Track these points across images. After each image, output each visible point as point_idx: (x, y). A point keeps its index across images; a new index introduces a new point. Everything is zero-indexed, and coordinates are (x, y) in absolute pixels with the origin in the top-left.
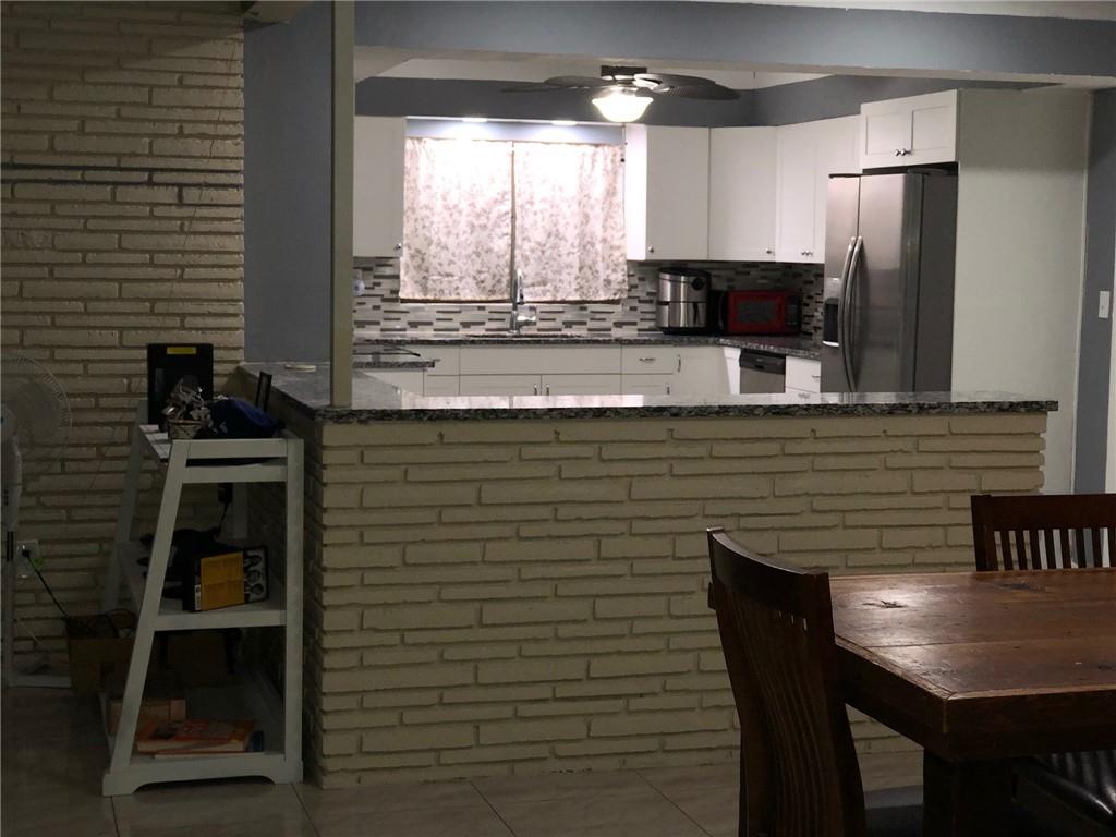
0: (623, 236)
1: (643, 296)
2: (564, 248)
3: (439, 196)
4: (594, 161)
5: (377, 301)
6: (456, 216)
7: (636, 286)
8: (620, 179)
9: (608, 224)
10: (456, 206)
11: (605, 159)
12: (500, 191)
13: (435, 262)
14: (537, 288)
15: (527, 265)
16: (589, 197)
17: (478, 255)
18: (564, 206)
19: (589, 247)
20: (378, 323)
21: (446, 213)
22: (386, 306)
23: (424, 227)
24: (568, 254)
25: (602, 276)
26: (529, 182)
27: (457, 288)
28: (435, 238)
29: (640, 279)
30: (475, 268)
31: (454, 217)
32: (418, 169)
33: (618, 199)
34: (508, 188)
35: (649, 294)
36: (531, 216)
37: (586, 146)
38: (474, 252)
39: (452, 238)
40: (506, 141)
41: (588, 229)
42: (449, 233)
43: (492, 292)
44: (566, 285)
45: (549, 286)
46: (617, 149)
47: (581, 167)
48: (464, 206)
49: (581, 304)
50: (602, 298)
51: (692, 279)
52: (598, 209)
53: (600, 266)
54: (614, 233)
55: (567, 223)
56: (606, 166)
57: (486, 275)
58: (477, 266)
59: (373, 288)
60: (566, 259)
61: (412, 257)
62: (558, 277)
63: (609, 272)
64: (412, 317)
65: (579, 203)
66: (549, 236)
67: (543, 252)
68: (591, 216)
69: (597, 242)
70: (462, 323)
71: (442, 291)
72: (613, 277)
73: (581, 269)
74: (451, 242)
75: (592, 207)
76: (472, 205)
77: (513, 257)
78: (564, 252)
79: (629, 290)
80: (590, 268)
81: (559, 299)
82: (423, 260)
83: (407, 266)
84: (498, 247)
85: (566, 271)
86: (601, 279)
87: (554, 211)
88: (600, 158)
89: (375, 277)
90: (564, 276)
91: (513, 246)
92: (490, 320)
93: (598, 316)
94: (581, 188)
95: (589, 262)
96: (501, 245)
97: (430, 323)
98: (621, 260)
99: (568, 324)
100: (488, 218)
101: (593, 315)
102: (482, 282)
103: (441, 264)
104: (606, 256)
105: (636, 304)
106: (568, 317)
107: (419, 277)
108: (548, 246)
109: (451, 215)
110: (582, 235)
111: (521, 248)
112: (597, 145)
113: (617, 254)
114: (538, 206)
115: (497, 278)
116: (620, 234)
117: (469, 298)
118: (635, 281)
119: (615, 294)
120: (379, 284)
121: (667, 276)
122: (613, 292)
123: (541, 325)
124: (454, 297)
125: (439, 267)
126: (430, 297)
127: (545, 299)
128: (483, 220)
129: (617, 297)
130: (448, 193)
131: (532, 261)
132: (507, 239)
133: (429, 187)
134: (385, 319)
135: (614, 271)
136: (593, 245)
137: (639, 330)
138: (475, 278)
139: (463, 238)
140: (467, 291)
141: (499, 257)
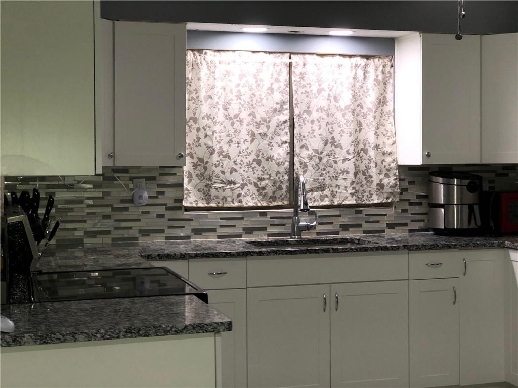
0: (394, 143)
1: (414, 199)
2: (340, 154)
3: (220, 107)
4: (365, 72)
5: (161, 210)
6: (237, 124)
7: (406, 190)
8: (390, 89)
9: (379, 132)
10: (236, 116)
11: (376, 70)
12: (279, 100)
13: (218, 170)
14: (315, 194)
15: (305, 172)
16: (361, 106)
17: (259, 162)
18: (339, 115)
19: (362, 153)
20: (162, 231)
21: (228, 123)
22: (169, 214)
23: (206, 136)
24: (344, 160)
25: (376, 180)
26: (306, 92)
27: (239, 195)
28: (217, 147)
29: (410, 183)
30: (256, 176)
31: (235, 126)
32: (199, 79)
33: (389, 107)
34: (286, 97)
35: (418, 196)
36: (309, 125)
37: (359, 58)
38: (254, 160)
39: (234, 146)
40: (282, 53)
41: (361, 136)
42: (231, 141)
43: (273, 198)
44: (342, 190)
45: (327, 192)
46: (386, 60)
47: (354, 78)
48: (244, 115)
49: (356, 208)
50: (376, 201)
51: (466, 182)
52: (370, 118)
53: (373, 171)
54: (385, 139)
55: (343, 131)
56: (377, 76)
57: (267, 182)
58: (259, 173)
59: (157, 197)
60: (341, 166)
61: (195, 166)
62: (334, 182)
63: (382, 177)
64: (195, 225)
65: (353, 112)
66: (326, 143)
67: (320, 159)
68: (364, 125)
69: (369, 148)
70: (244, 229)
71: (224, 197)
72: (386, 181)
73: (356, 174)
74: (233, 151)
75: (365, 116)
76: (252, 114)
77: (292, 163)
78: (340, 158)
79: (401, 194)
80: (364, 173)
81: (336, 203)
82: (206, 168)
83: (190, 176)
84: (278, 154)
85: (342, 177)
86: (375, 184)
87: (330, 120)
88: (371, 69)
89: (159, 186)
90: (340, 182)
91: (292, 153)
92: (271, 225)
93: (373, 219)
94: (355, 97)
95: (362, 168)
96: (280, 152)
97: (214, 230)
98: (393, 165)
99: (345, 227)
100: (268, 127)
101: (367, 218)
102: (264, 189)
103: (223, 173)
104: (379, 163)
105: (407, 206)
106: (344, 220)
107: (202, 186)
108: (325, 153)
109: (232, 124)
110: (356, 142)
111: (299, 155)
112: (368, 57)
113: (388, 159)
114: (315, 115)
115: (278, 184)
116: (391, 141)
117: (251, 204)
118: (406, 184)
119: (388, 198)
120: (163, 193)
121: (440, 180)
122: (385, 195)
123: (320, 228)
124: (236, 204)
125: (220, 174)
126: (213, 205)
127: (322, 204)
128: (263, 129)
129: (390, 200)
130: (229, 103)
131: (310, 168)
132: (286, 147)
133: (210, 97)
134: (169, 227)
135: (387, 175)
136: (366, 151)
137: (410, 231)
138: (256, 185)
139: (243, 147)
140: (249, 198)
141: (278, 165)
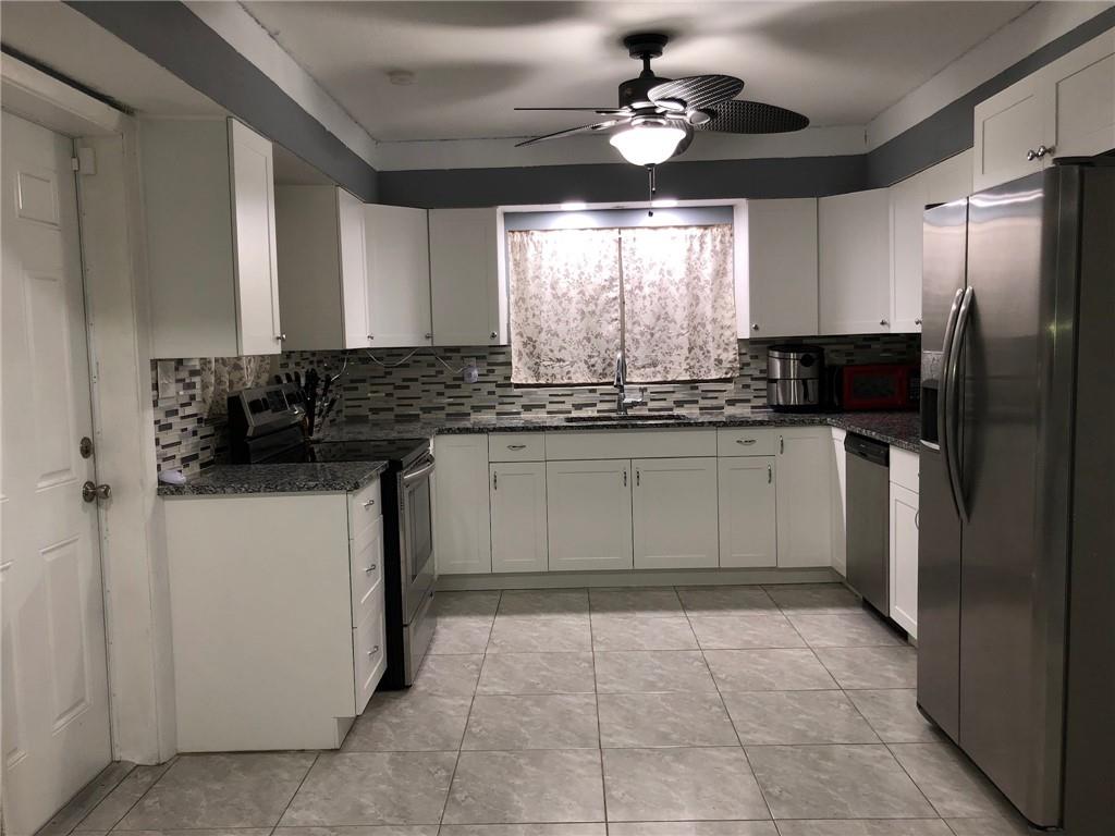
0: (734, 316)
1: (757, 374)
2: (674, 330)
3: (548, 287)
4: (702, 244)
5: (492, 387)
6: (564, 304)
7: (748, 364)
8: (730, 259)
9: (716, 305)
10: (564, 295)
11: (714, 240)
12: (607, 277)
13: (546, 349)
14: (647, 369)
15: (637, 348)
16: (697, 278)
17: (589, 340)
18: (673, 289)
19: (699, 328)
20: (493, 407)
21: (555, 302)
22: (499, 391)
23: (534, 315)
24: (678, 335)
25: (714, 355)
26: (638, 267)
27: (568, 373)
28: (545, 326)
29: (752, 357)
30: (586, 354)
32: (526, 260)
33: (729, 278)
34: (616, 274)
35: (761, 371)
36: (640, 301)
37: (694, 229)
38: (585, 338)
39: (562, 325)
40: (612, 229)
41: (699, 310)
42: (559, 320)
43: (604, 375)
44: (676, 365)
45: (659, 368)
46: (726, 229)
47: (690, 250)
48: (573, 293)
49: (692, 384)
50: (714, 377)
51: (801, 355)
52: (707, 291)
53: (711, 346)
54: (724, 313)
55: (676, 306)
56: (715, 247)
57: (596, 359)
58: (588, 351)
60: (675, 341)
61: (525, 344)
62: (668, 358)
63: (720, 351)
64: (525, 401)
65: (688, 285)
66: (658, 319)
67: (652, 335)
68: (701, 298)
69: (707, 323)
70: (573, 405)
71: (553, 375)
72: (724, 356)
73: (690, 350)
74: (561, 329)
75: (703, 288)
76: (582, 292)
77: (623, 341)
78: (674, 334)
79: (741, 369)
80: (701, 348)
81: (670, 379)
82: (534, 347)
83: (520, 354)
84: (608, 331)
85: (676, 352)
86: (713, 359)
87: (663, 294)
88: (708, 239)
89: (489, 364)
90: (674, 358)
91: (622, 330)
92: (601, 401)
93: (710, 395)
94: (690, 270)
95: (700, 342)
96: (610, 329)
97: (543, 406)
98: (732, 339)
99: (679, 404)
100: (596, 305)
101: (704, 394)
102: (593, 366)
103: (552, 351)
104: (717, 337)
105: (749, 381)
106: (679, 396)
107: (531, 364)
108: (657, 328)
109: (561, 303)
110: (692, 317)
111: (631, 331)
112: (705, 227)
113: (727, 333)
114: (647, 291)
115: (608, 361)
116: (730, 314)
117: (581, 381)
118: (747, 359)
119: (726, 373)
120: (493, 371)
121: (776, 354)
122: (724, 371)
123: (652, 405)
124: (566, 381)
125: (549, 353)
126: (542, 381)
127: (656, 380)
128: (592, 307)
129: (729, 376)
130: (556, 283)
131: (642, 344)
132: (617, 324)
133: (537, 277)
134: (500, 404)
135: (725, 350)
136: (704, 326)
137: (753, 407)
138: (586, 362)
139: (573, 325)
140: (578, 375)
141: (608, 342)
